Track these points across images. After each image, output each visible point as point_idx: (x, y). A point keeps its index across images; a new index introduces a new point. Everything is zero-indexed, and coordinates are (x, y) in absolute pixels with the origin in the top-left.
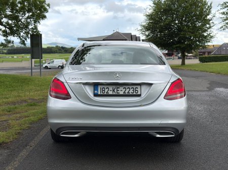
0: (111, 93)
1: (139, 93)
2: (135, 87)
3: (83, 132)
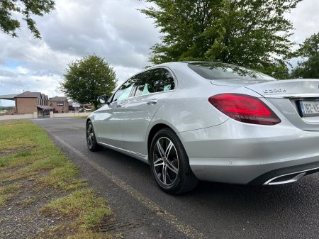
0: (314, 111)
3: (302, 173)
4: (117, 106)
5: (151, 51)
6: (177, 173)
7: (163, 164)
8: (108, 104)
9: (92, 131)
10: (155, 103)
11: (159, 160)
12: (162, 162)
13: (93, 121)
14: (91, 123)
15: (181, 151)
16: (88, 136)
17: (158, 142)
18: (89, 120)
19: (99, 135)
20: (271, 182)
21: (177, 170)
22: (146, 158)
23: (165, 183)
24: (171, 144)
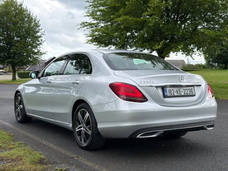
0: (176, 94)
1: (194, 94)
2: (190, 88)
3: (161, 131)
4: (48, 82)
5: (88, 4)
6: (90, 134)
7: (82, 129)
8: (39, 78)
9: (21, 102)
10: (78, 83)
11: (79, 126)
12: (81, 127)
13: (23, 94)
14: (20, 96)
15: (93, 119)
16: (16, 108)
17: (79, 113)
18: (18, 92)
19: (28, 107)
20: (140, 136)
21: (91, 132)
22: (71, 125)
23: (83, 142)
24: (88, 114)
